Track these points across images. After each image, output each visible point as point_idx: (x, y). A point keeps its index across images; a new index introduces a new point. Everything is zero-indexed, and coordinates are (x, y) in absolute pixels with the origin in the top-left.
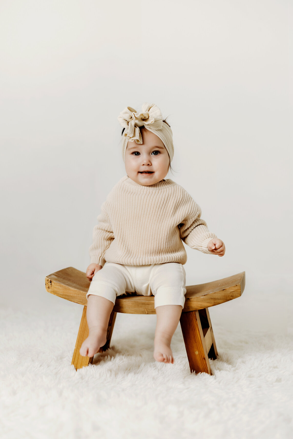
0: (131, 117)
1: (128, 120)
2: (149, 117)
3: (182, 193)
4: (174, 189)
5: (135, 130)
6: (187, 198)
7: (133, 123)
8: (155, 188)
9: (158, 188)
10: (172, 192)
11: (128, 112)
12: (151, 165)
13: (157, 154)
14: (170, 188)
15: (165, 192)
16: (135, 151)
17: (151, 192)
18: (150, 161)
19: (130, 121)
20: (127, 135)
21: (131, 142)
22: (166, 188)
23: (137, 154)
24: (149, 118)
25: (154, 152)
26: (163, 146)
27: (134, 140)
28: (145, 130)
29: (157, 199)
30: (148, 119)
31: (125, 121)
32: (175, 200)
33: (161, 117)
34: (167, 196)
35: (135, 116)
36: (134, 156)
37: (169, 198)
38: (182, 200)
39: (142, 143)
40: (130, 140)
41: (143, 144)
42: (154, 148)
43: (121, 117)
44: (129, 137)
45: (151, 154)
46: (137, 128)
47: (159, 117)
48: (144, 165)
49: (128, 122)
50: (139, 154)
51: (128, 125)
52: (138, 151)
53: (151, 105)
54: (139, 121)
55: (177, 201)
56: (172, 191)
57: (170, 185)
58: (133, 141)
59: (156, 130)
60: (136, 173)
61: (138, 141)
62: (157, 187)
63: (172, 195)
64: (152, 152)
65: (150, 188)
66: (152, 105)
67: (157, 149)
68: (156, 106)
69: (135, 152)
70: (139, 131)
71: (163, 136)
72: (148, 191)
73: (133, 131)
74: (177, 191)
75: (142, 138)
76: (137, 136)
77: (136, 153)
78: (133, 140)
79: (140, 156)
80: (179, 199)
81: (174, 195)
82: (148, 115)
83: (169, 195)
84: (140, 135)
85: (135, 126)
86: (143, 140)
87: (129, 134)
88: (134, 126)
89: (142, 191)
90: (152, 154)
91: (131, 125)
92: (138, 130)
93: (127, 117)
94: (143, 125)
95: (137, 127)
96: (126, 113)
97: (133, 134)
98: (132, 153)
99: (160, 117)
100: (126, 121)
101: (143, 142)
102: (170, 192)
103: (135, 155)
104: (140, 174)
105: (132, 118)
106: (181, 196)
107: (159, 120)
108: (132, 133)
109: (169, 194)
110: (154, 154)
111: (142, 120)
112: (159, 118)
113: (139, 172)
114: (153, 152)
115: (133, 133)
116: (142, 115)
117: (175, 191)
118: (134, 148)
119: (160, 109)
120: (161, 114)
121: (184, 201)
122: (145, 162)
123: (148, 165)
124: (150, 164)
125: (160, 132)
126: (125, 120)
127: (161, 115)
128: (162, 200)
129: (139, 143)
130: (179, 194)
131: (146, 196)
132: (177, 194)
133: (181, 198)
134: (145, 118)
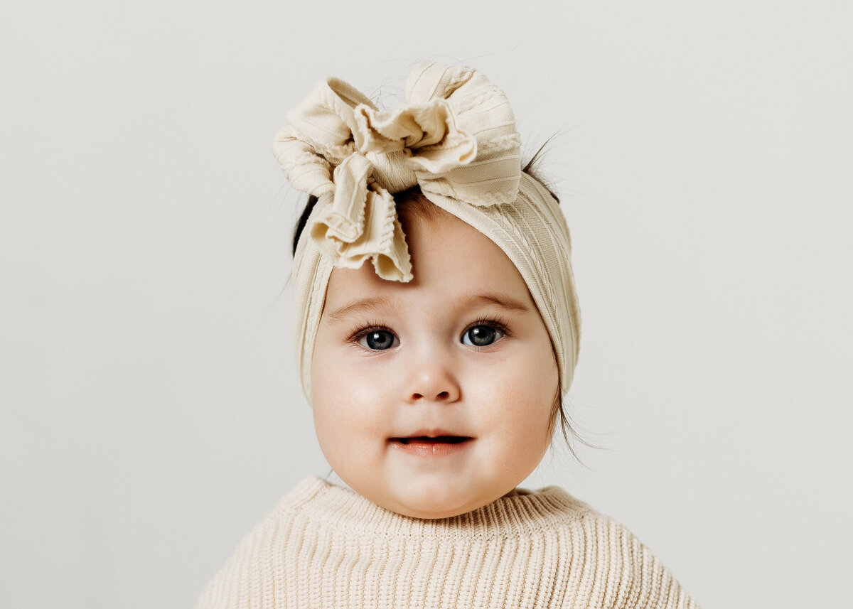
0: (346, 137)
1: (330, 147)
2: (446, 132)
3: (626, 559)
4: (582, 536)
5: (368, 203)
6: (654, 583)
7: (357, 166)
8: (483, 530)
9: (495, 529)
10: (576, 552)
11: (330, 106)
12: (460, 398)
13: (491, 341)
14: (563, 529)
15: (537, 553)
16: (372, 322)
17: (458, 552)
18: (451, 378)
19: (340, 156)
20: (329, 233)
21: (347, 271)
22: (540, 529)
23: (381, 340)
24: (449, 136)
25: (476, 331)
26: (522, 298)
27: (364, 259)
28: (424, 210)
29: (496, 590)
30: (441, 143)
31: (314, 158)
32: (596, 593)
33: (513, 136)
34: (553, 575)
35: (369, 126)
36: (361, 352)
37: (559, 582)
38: (630, 593)
39: (408, 278)
40: (341, 260)
41: (414, 283)
42: (471, 304)
43: (295, 134)
44: (339, 245)
45: (457, 339)
46: (379, 193)
47: (500, 139)
48: (417, 396)
49: (332, 168)
50: (388, 340)
51: (332, 179)
52: (390, 322)
53: (459, 72)
54: (392, 156)
55: (608, 597)
56: (576, 544)
57: (562, 515)
58: (359, 264)
59: (483, 208)
60: (375, 445)
61: (386, 261)
62: (489, 523)
63: (574, 565)
64: (462, 326)
65: (457, 531)
66: (462, 74)
67: (491, 312)
68: (484, 79)
69: (370, 327)
70: (390, 208)
71: (524, 242)
72: (445, 548)
73: (362, 212)
74: (601, 548)
75: (411, 251)
76: (383, 239)
77: (376, 336)
78: (358, 257)
79: (399, 351)
80: (616, 589)
81: (587, 567)
82: (443, 117)
83: (561, 568)
84: (396, 231)
85: (370, 187)
86: (412, 261)
87: (340, 226)
88: (364, 185)
89: (410, 548)
90: (462, 341)
91: (350, 176)
92: (384, 205)
93: (325, 133)
94: (413, 181)
95: (380, 189)
96: (321, 111)
97: (360, 226)
98: (355, 334)
99: (505, 137)
100: (319, 159)
101: (414, 271)
102: (563, 550)
103: (372, 346)
104: (395, 448)
105: (351, 144)
106: (626, 572)
107: (501, 153)
108: (356, 221)
109: (562, 563)
110: (477, 339)
111: (408, 151)
112: (502, 141)
113: (391, 440)
114: (470, 329)
115: (361, 218)
116: (409, 118)
117: (589, 547)
118: (365, 304)
119: (503, 95)
120: (513, 118)
121: (642, 597)
122: (427, 381)
123: (443, 395)
124: (453, 396)
125: (505, 220)
126: (314, 153)
127: (511, 128)
128: (526, 595)
129: (393, 277)
130: (613, 561)
131: (435, 575)
132: (601, 562)
133: (625, 583)
134: (426, 142)
